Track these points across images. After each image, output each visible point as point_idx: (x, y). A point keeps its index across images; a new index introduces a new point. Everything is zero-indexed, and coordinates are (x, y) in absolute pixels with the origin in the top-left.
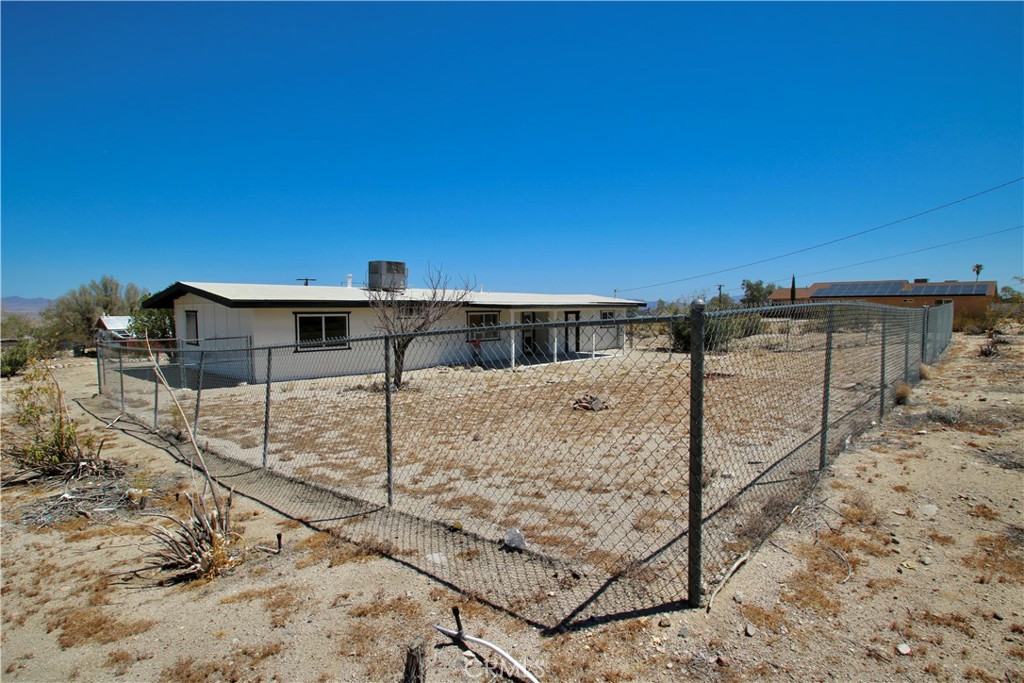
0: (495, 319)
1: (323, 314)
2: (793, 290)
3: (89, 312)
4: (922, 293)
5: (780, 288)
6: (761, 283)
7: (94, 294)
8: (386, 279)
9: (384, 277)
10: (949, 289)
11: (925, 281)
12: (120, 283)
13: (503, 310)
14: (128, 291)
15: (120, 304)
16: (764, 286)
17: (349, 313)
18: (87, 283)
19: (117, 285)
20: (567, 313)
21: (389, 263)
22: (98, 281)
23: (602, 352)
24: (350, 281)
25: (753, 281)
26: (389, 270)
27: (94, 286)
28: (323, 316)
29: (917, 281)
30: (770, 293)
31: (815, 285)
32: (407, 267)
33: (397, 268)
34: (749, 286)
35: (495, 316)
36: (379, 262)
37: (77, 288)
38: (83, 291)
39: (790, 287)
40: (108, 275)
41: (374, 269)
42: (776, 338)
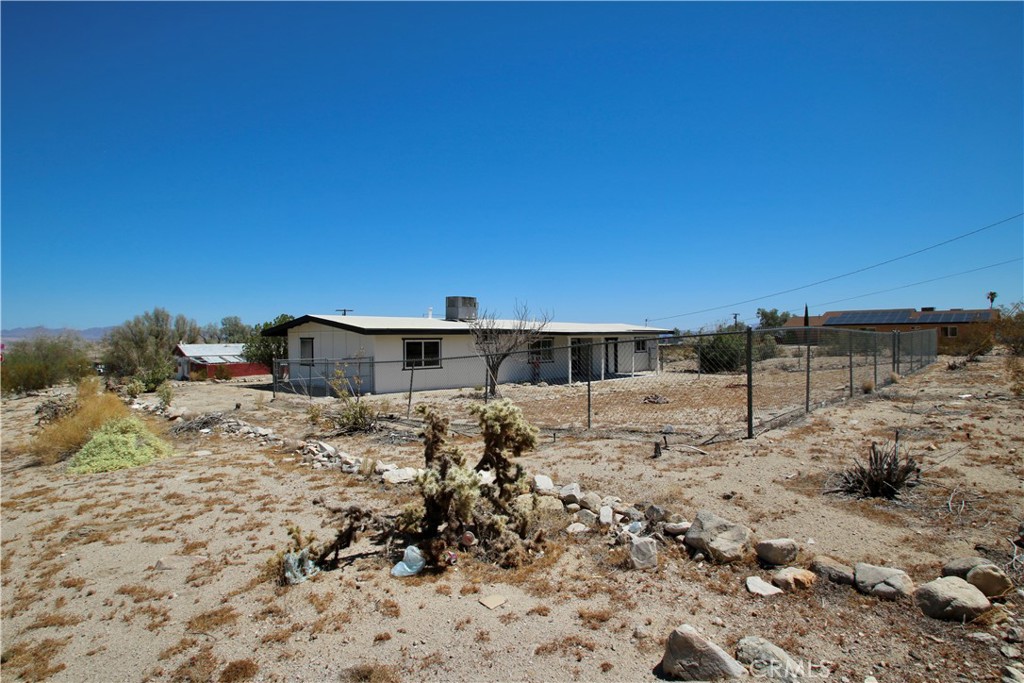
0: (549, 344)
1: (423, 340)
2: (806, 318)
3: (142, 342)
4: (928, 321)
5: (795, 316)
6: (776, 311)
7: (147, 324)
8: (462, 311)
9: (460, 310)
10: (954, 317)
11: (931, 309)
12: (171, 314)
13: (556, 336)
14: (177, 322)
15: (170, 334)
16: (779, 314)
17: (441, 339)
18: (141, 314)
19: (168, 316)
20: (607, 339)
21: (464, 298)
22: (151, 313)
23: (639, 373)
24: (431, 313)
25: (768, 310)
26: (464, 304)
27: (147, 316)
28: (423, 341)
29: (924, 309)
30: (785, 321)
31: (827, 314)
32: (477, 301)
33: (470, 302)
34: (764, 315)
35: (550, 342)
36: (455, 297)
37: (132, 320)
38: (137, 321)
39: (803, 315)
40: (160, 307)
41: (451, 303)
42: (790, 360)
